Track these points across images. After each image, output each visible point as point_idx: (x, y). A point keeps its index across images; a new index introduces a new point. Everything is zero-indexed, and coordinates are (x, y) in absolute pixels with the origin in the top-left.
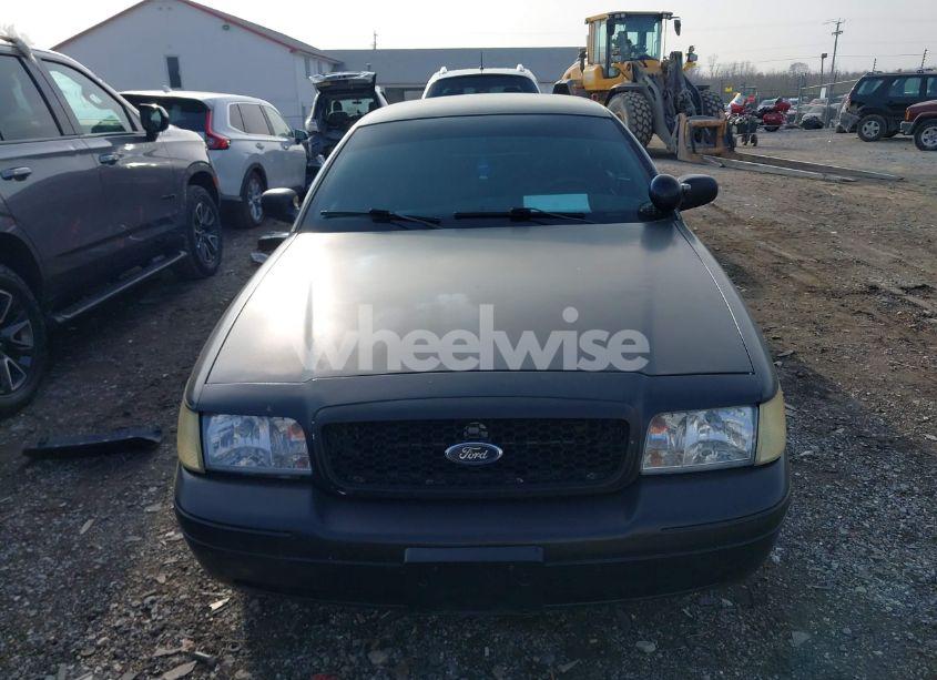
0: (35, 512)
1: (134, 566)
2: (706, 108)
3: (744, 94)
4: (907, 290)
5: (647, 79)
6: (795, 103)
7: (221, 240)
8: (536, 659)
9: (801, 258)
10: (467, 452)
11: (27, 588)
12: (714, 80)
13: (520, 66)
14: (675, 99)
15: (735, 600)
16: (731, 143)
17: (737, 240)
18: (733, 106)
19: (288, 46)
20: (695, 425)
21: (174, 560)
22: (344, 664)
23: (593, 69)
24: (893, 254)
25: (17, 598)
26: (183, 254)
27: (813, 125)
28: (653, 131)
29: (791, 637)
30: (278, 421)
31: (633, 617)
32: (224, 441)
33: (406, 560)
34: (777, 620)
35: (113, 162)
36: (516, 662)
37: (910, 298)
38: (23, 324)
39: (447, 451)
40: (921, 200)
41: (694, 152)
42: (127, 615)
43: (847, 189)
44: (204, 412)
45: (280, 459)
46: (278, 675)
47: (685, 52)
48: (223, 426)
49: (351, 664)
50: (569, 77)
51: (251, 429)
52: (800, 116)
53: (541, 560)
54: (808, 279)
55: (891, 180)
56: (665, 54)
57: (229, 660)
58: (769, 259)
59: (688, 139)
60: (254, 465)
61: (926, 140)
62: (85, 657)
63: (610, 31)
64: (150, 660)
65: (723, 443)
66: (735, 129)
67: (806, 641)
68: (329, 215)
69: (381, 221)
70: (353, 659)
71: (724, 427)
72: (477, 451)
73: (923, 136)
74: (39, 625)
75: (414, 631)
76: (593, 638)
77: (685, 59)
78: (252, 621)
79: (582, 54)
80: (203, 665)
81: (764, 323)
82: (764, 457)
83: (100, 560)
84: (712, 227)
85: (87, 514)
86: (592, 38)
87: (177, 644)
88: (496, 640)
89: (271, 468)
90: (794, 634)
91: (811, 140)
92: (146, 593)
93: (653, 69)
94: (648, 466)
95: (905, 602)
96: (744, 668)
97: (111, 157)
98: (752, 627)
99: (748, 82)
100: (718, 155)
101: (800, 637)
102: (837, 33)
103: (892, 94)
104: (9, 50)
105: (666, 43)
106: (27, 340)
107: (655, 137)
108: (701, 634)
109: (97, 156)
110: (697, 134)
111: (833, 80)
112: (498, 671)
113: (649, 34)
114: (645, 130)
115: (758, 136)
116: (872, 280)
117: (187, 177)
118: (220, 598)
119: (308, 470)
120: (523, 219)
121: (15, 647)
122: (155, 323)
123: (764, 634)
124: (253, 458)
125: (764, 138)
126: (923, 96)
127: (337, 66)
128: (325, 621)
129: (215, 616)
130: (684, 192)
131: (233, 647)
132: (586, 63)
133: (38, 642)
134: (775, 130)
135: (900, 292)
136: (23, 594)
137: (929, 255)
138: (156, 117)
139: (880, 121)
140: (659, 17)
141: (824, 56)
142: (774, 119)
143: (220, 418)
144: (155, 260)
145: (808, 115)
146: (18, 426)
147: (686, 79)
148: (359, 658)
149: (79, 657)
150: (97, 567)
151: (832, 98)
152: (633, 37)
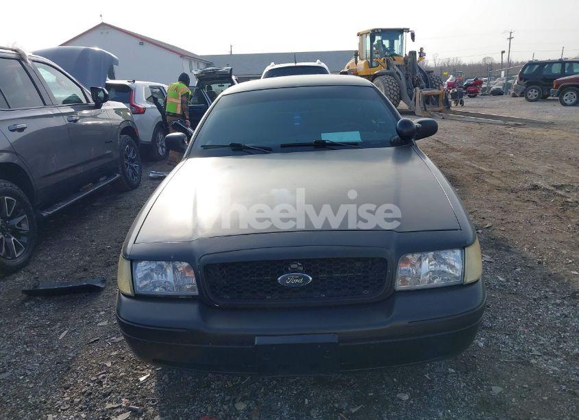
0: (31, 327)
1: (92, 357)
2: (432, 84)
3: (454, 75)
4: (557, 187)
5: (395, 67)
6: (486, 81)
7: (140, 167)
8: (337, 405)
9: (492, 170)
10: (291, 279)
11: (27, 371)
12: (436, 68)
13: (318, 61)
14: (413, 79)
15: (457, 369)
16: (448, 105)
17: (453, 161)
18: (448, 83)
19: (179, 54)
20: (427, 261)
21: (116, 353)
22: (220, 411)
23: (363, 62)
24: (547, 166)
25: (21, 377)
26: (118, 175)
27: (498, 93)
28: (401, 99)
29: (491, 390)
30: (178, 264)
31: (395, 380)
32: (146, 277)
33: (256, 343)
34: (482, 380)
35: (76, 121)
36: (324, 407)
37: (559, 192)
38: (23, 217)
39: (279, 279)
40: (565, 134)
41: (425, 110)
42: (88, 385)
43: (519, 130)
44: (134, 260)
45: (180, 287)
46: (181, 418)
47: (418, 51)
48: (145, 268)
49: (224, 411)
50: (348, 67)
51: (162, 270)
52: (490, 88)
53: (337, 342)
54: (496, 182)
55: (545, 124)
56: (406, 52)
57: (151, 410)
58: (471, 171)
59: (422, 102)
60: (164, 290)
61: (566, 100)
62: (64, 410)
63: (372, 40)
64: (103, 411)
65: (444, 272)
66: (450, 96)
67: (501, 392)
68: (205, 147)
69: (237, 150)
70: (225, 407)
71: (445, 262)
72: (297, 279)
73: (565, 98)
74: (35, 393)
75: (262, 391)
76: (370, 392)
77: (418, 56)
78: (164, 387)
79: (356, 54)
80: (135, 413)
81: (470, 209)
82: (469, 280)
83: (71, 355)
84: (437, 154)
85: (63, 327)
86: (361, 44)
87: (119, 401)
88: (312, 395)
89: (174, 292)
90: (493, 388)
91: (497, 102)
92: (100, 373)
93: (399, 61)
94: (399, 286)
95: (561, 368)
96: (463, 408)
97: (74, 118)
98: (467, 384)
99: (456, 69)
100: (440, 112)
101: (497, 390)
102: (510, 38)
103: (545, 73)
104: (14, 56)
105: (406, 46)
106: (25, 227)
107: (401, 102)
108: (436, 389)
109: (66, 117)
110: (427, 100)
111: (509, 66)
112: (314, 413)
113: (396, 41)
114: (396, 98)
115: (465, 100)
116: (535, 183)
117: (120, 131)
118: (144, 375)
119: (196, 293)
120: (321, 146)
121: (21, 405)
122: (102, 217)
123: (475, 388)
124: (164, 287)
125: (468, 101)
126: (563, 74)
127: (208, 65)
128: (208, 386)
129: (141, 385)
130: (418, 128)
131: (153, 402)
132: (358, 59)
133: (35, 402)
134: (474, 97)
135: (553, 188)
136: (25, 375)
137: (570, 167)
138: (101, 95)
139: (538, 90)
140: (401, 31)
141: (503, 52)
142: (473, 90)
143: (143, 263)
144: (102, 179)
145: (494, 87)
146: (20, 278)
147: (419, 67)
148: (229, 407)
149: (60, 410)
150: (69, 358)
151: (508, 76)
152: (386, 43)
